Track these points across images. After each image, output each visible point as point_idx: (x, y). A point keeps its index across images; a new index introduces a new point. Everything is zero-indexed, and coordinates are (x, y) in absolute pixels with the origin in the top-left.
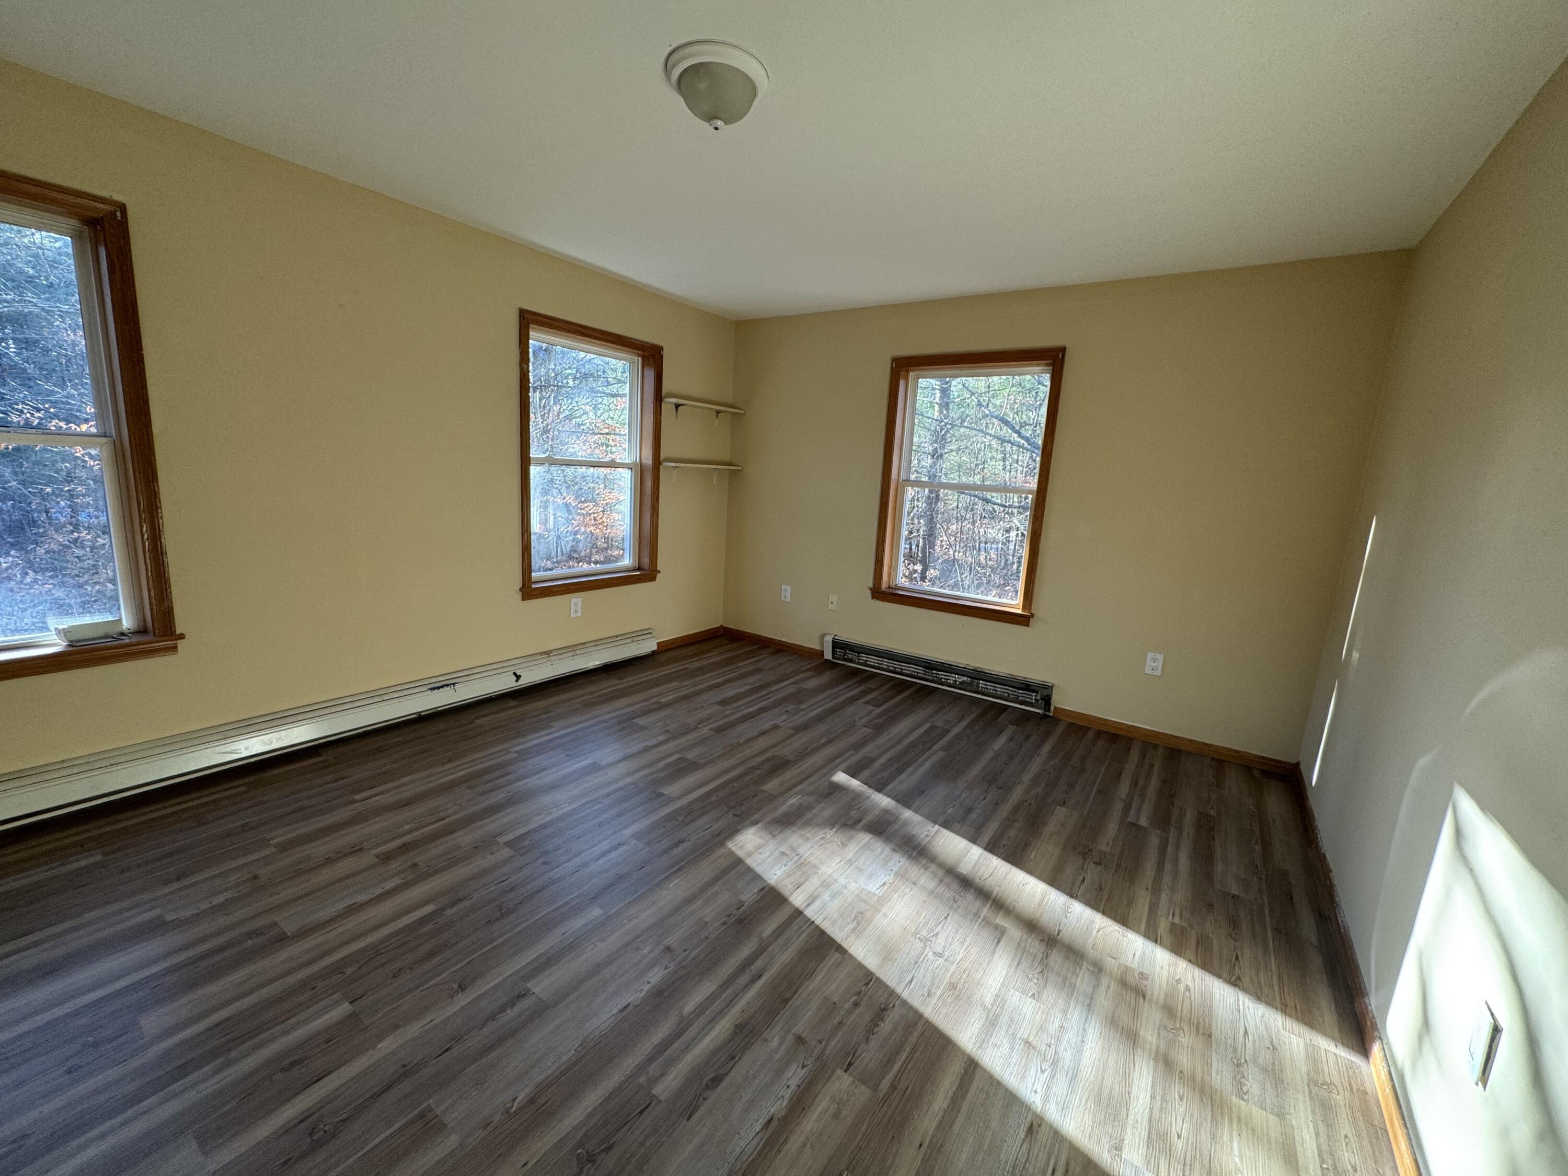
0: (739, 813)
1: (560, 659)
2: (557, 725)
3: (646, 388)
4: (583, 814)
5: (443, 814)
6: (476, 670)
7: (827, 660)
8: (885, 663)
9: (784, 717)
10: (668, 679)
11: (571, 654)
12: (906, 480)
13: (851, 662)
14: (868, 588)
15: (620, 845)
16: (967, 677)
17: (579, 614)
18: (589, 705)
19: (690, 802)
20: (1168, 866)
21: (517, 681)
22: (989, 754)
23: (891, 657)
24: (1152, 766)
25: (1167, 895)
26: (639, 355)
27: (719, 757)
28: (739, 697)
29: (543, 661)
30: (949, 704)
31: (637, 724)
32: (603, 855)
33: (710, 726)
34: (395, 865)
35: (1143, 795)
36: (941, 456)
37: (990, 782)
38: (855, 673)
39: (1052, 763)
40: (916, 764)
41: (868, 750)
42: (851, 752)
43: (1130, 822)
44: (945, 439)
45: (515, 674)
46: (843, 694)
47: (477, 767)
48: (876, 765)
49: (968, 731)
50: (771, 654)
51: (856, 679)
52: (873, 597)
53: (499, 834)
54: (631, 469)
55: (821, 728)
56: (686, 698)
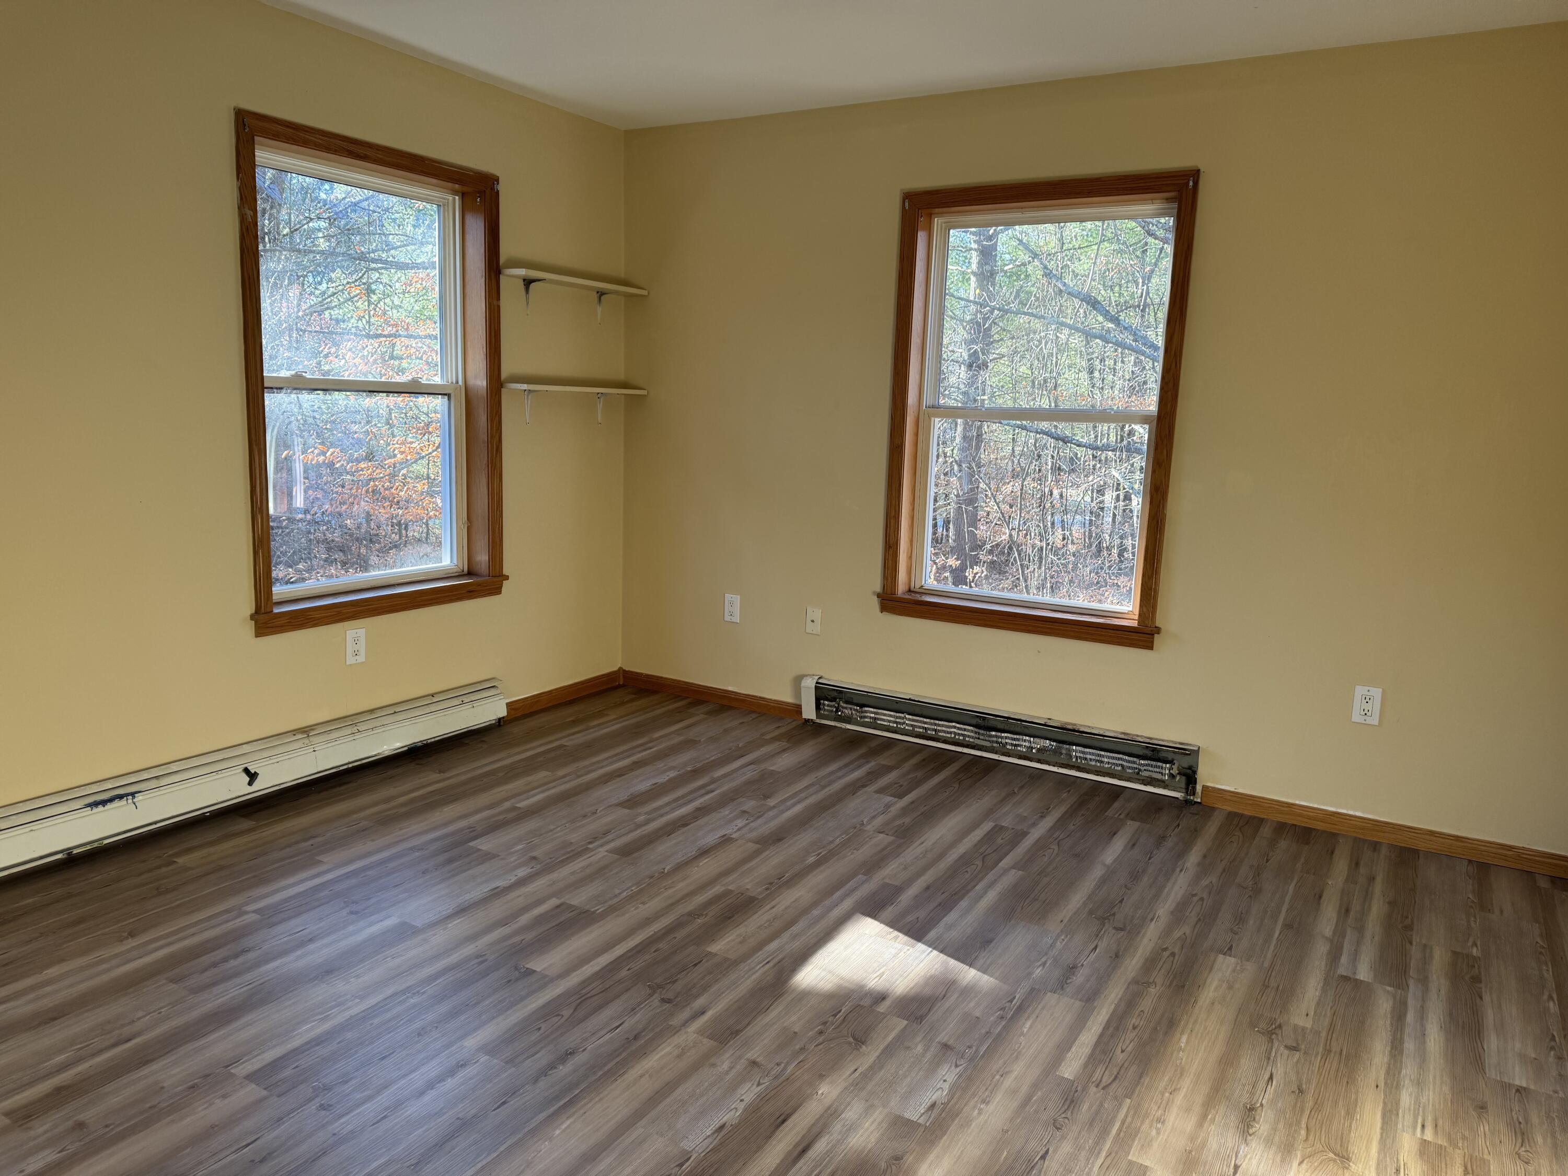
0: (670, 995)
1: (328, 742)
2: (329, 859)
3: (470, 251)
4: (388, 1015)
5: (127, 1031)
6: (174, 768)
7: (807, 721)
8: (908, 721)
9: (740, 823)
10: (529, 766)
11: (348, 731)
12: (933, 407)
13: (849, 723)
14: (874, 593)
15: (462, 1065)
16: (1050, 740)
17: (361, 658)
18: (386, 821)
19: (584, 982)
20: (1409, 1045)
21: (250, 784)
22: (1097, 872)
23: (918, 711)
24: (1371, 879)
25: (1410, 1095)
26: (455, 192)
27: (631, 898)
28: (657, 792)
29: (300, 744)
30: (1022, 787)
31: (479, 850)
32: (431, 1085)
33: (612, 845)
34: (42, 1128)
35: (1360, 929)
36: (985, 365)
37: (1103, 920)
38: (857, 740)
39: (1205, 882)
40: (972, 894)
41: (890, 872)
42: (860, 877)
43: (1342, 976)
44: (991, 336)
45: (246, 771)
46: (840, 778)
47: (186, 943)
48: (906, 897)
49: (1057, 833)
50: (709, 713)
51: (862, 750)
52: (884, 608)
53: (235, 1061)
54: (449, 395)
55: (805, 838)
56: (565, 797)
